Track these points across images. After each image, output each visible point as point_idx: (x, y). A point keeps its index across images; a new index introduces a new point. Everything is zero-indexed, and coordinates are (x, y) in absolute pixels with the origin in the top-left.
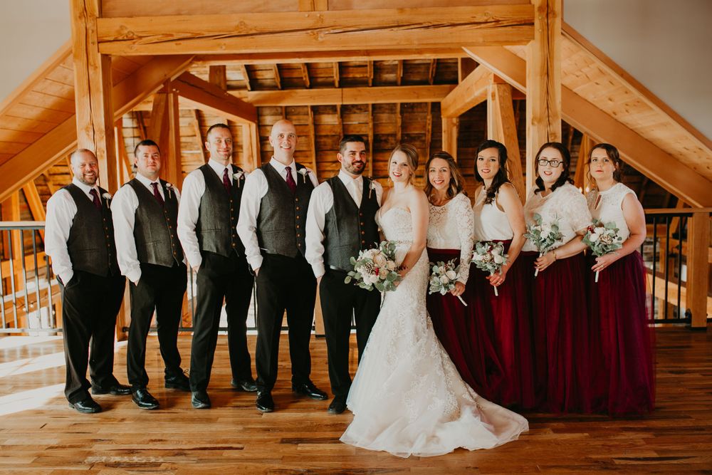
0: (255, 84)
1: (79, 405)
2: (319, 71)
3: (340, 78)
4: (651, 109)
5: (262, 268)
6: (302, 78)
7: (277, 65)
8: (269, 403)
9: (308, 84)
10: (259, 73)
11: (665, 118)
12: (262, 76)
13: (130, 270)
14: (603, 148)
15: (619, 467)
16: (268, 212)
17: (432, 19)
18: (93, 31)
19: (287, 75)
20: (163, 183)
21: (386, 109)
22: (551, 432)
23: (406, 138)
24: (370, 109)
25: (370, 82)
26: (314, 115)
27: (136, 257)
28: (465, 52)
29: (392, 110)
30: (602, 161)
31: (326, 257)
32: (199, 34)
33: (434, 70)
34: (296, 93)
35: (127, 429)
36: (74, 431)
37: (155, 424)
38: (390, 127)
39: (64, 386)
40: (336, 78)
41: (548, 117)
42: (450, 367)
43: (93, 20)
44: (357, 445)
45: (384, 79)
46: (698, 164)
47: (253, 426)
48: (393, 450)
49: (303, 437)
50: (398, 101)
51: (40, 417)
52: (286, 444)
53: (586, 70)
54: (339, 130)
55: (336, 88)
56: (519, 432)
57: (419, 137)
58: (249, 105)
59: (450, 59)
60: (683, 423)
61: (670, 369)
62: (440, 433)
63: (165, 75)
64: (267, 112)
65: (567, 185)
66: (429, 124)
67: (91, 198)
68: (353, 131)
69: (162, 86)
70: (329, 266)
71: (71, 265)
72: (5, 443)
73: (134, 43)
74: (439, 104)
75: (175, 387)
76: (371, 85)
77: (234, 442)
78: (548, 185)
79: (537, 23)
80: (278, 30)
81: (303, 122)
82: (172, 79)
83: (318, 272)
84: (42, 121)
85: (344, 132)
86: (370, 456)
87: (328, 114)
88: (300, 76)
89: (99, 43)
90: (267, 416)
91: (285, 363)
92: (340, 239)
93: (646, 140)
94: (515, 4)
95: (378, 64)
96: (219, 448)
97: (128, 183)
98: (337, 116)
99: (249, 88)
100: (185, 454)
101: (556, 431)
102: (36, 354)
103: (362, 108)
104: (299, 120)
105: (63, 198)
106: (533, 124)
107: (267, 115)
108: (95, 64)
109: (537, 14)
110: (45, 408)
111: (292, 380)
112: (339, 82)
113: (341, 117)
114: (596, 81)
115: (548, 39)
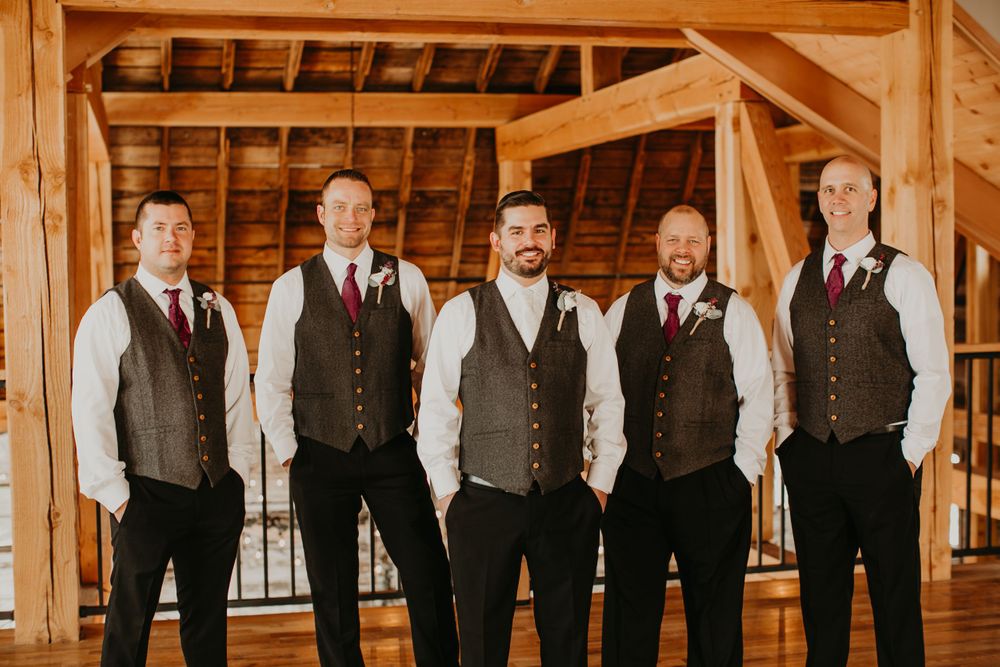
2: (255, 56)
3: (300, 72)
9: (230, 80)
21: (382, 139)
23: (418, 199)
24: (351, 139)
25: (359, 82)
26: (231, 146)
28: (683, 36)
29: (393, 140)
33: (495, 64)
38: (387, 177)
40: (291, 75)
41: (933, 169)
45: (385, 77)
50: (410, 123)
54: (282, 181)
55: (283, 91)
57: (442, 197)
64: (127, 137)
66: (468, 172)
68: (307, 184)
74: (492, 131)
76: (359, 88)
81: (202, 162)
82: (90, 63)
85: (290, 184)
87: (260, 145)
88: (215, 63)
98: (277, 149)
103: (333, 134)
104: (195, 156)
107: (127, 145)
108: (48, 28)
113: (289, 153)
114: (973, 108)
115: (931, 29)
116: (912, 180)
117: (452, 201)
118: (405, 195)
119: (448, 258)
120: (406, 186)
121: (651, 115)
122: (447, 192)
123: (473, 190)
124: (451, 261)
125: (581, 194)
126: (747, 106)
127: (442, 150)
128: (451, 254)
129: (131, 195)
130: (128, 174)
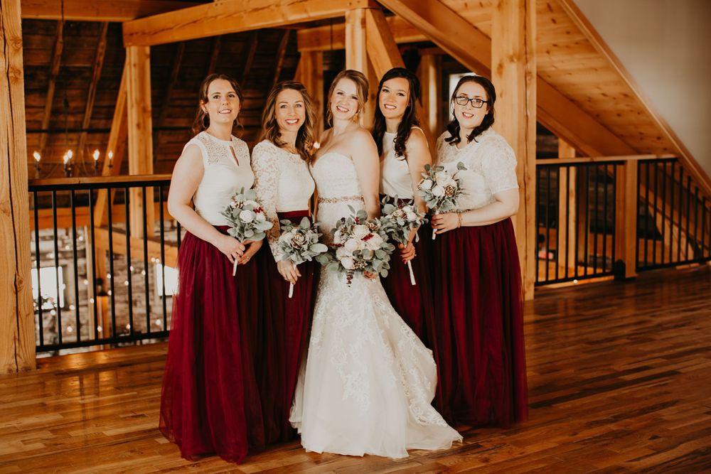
21: (40, 28)
23: (64, 73)
38: (42, 56)
41: (526, 53)
57: (80, 71)
74: (120, 24)
106: (512, 61)
116: (515, 60)
117: (87, 74)
118: (56, 69)
119: (80, 116)
120: (57, 63)
121: (283, 15)
122: (85, 67)
123: (103, 66)
124: (84, 117)
125: (177, 71)
126: (372, 12)
128: (84, 112)
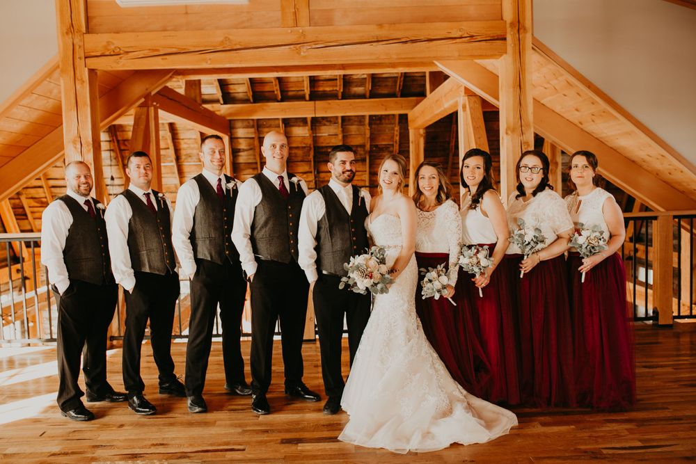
0: (228, 98)
1: (72, 413)
2: (290, 85)
3: (311, 92)
4: (617, 118)
5: (256, 275)
6: (274, 91)
7: (250, 79)
8: (263, 405)
9: (280, 97)
10: (231, 87)
11: (629, 126)
12: (235, 89)
13: (125, 278)
14: (583, 155)
15: (608, 456)
16: (261, 220)
17: (411, 35)
18: (80, 47)
19: (259, 89)
20: (156, 193)
21: (355, 121)
22: (540, 426)
23: (374, 149)
24: (340, 121)
25: (340, 94)
26: (285, 127)
27: (130, 265)
28: (436, 65)
29: (360, 121)
30: (583, 167)
31: (319, 263)
32: (185, 49)
33: (402, 84)
34: (269, 106)
35: (128, 433)
36: (74, 438)
37: (154, 429)
38: (359, 139)
39: (56, 394)
40: (307, 92)
41: (521, 126)
42: (440, 366)
43: (80, 36)
44: (356, 443)
45: (353, 92)
46: (659, 170)
47: (251, 428)
48: (391, 447)
49: (301, 437)
50: (367, 113)
51: (39, 425)
52: (287, 445)
53: (554, 82)
54: (309, 142)
55: (306, 101)
56: (509, 427)
57: (387, 147)
58: (222, 118)
59: (416, 73)
60: (662, 414)
61: (644, 364)
62: (434, 430)
63: (147, 89)
64: (239, 124)
65: (547, 191)
67: (86, 208)
68: (322, 143)
69: (143, 100)
70: (322, 271)
71: (67, 274)
72: (7, 452)
73: (121, 58)
74: (406, 115)
75: (169, 393)
76: (340, 98)
77: (234, 444)
78: (529, 191)
79: (509, 38)
80: (261, 45)
82: (153, 93)
83: (312, 277)
84: (26, 135)
85: (314, 143)
86: (369, 453)
87: (299, 126)
88: (271, 90)
89: (86, 58)
90: (264, 418)
91: (278, 366)
92: (332, 245)
93: (611, 148)
94: (487, 20)
95: (347, 78)
96: (221, 450)
97: (121, 194)
98: (307, 128)
99: (222, 102)
100: (189, 457)
101: (544, 424)
102: (23, 365)
103: (332, 120)
105: (59, 209)
106: (507, 133)
107: (239, 128)
108: (82, 79)
109: (509, 30)
110: (42, 416)
111: (285, 384)
112: (310, 95)
113: (312, 129)
114: (564, 93)
115: (520, 53)
116: (509, 132)
117: (391, 149)
118: (368, 147)
120: (367, 142)
122: (388, 145)
123: (400, 144)
125: (453, 144)
126: (467, 97)
127: (384, 125)
129: (244, 150)
130: (241, 141)
